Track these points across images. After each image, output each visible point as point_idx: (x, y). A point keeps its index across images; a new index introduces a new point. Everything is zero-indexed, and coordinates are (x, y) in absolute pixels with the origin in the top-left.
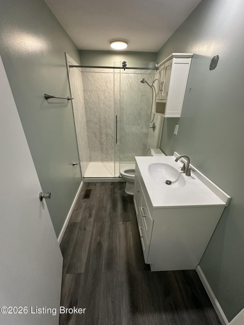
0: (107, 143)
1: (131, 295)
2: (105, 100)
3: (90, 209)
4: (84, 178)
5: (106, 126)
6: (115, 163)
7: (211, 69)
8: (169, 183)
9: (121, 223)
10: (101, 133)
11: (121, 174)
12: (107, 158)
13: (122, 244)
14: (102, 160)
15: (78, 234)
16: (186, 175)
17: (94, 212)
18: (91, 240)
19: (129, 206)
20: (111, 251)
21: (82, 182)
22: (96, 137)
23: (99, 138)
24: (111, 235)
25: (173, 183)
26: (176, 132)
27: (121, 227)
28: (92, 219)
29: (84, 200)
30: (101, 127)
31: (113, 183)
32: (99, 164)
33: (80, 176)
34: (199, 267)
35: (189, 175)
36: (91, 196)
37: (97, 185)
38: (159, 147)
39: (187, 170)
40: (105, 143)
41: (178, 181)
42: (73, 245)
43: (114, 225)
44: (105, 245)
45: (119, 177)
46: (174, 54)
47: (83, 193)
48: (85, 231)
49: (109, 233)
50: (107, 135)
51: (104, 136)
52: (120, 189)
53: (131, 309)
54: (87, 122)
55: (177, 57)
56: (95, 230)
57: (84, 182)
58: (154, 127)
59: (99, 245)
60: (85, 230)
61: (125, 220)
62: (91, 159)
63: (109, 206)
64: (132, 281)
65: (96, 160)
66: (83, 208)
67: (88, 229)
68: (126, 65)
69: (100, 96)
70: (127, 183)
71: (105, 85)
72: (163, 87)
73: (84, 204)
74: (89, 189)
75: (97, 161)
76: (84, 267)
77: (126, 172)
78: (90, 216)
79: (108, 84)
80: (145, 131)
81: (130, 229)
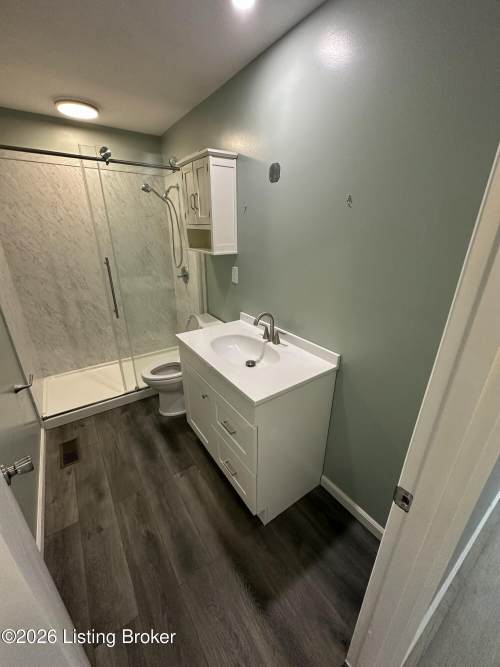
0: (83, 322)
1: (248, 583)
2: (58, 224)
3: (93, 482)
4: (44, 419)
5: (74, 285)
6: (120, 363)
7: (272, 181)
8: (251, 364)
9: (178, 475)
10: (63, 302)
11: (145, 380)
12: (91, 356)
13: (197, 514)
14: (78, 365)
15: (85, 550)
16: (274, 343)
17: (106, 484)
18: (126, 542)
19: (181, 437)
20: (180, 537)
21: (42, 431)
22: (50, 314)
23: (59, 316)
24: (167, 509)
25: (258, 361)
26: (235, 278)
27: (181, 483)
28: (109, 500)
29: (67, 468)
30: (60, 288)
31: (125, 408)
32: (73, 377)
33: (31, 418)
34: (324, 477)
35: (279, 343)
36: (83, 454)
37: (87, 423)
38: (206, 310)
39: (272, 337)
40: (79, 324)
41: (265, 357)
42: (84, 579)
43: (165, 486)
44: (163, 534)
45: (138, 390)
46: (209, 150)
47: (57, 455)
48: (103, 533)
49: (161, 506)
50: (79, 304)
51: (73, 310)
52: (148, 412)
53: (258, 605)
54: (16, 280)
55: (216, 155)
56: (126, 517)
57: (46, 430)
58: (185, 276)
59: (151, 539)
60: (100, 530)
61: (184, 466)
62: (45, 372)
63: (137, 456)
64: (240, 563)
65: (60, 368)
66: (72, 489)
67: (106, 524)
68: (109, 155)
69: (44, 217)
70: (161, 396)
71: (51, 190)
72: (199, 202)
73: (72, 476)
74: (69, 439)
75: (66, 370)
76: (133, 604)
77: (154, 372)
78: (100, 495)
79: (61, 190)
80: (165, 284)
81: (200, 478)
